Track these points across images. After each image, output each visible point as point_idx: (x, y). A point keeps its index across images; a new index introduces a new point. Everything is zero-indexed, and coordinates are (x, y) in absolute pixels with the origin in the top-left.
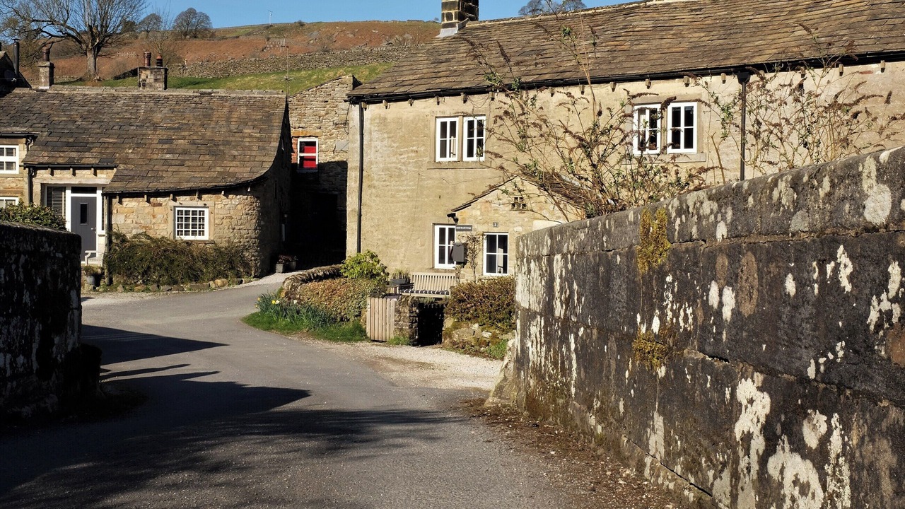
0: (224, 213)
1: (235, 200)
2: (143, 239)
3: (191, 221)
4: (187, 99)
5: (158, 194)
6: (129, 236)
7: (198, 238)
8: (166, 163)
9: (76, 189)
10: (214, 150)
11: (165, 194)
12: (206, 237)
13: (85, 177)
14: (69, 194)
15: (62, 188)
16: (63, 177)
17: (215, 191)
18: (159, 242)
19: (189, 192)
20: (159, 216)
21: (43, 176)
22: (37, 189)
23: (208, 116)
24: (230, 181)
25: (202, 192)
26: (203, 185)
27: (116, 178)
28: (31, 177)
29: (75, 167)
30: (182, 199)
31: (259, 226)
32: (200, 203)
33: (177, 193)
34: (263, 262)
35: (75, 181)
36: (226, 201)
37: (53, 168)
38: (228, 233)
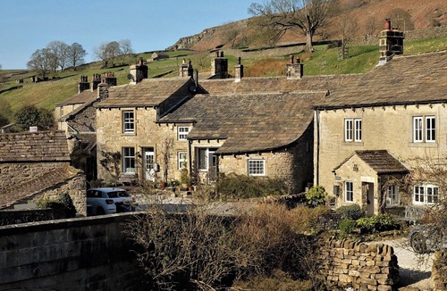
0: (273, 162)
1: (278, 155)
2: (233, 175)
3: (256, 167)
4: (276, 96)
5: (239, 153)
6: (226, 174)
7: (260, 175)
8: (251, 136)
9: (211, 149)
10: (276, 127)
11: (243, 153)
12: (264, 175)
13: (214, 144)
14: (208, 152)
15: (205, 149)
16: (204, 144)
17: (267, 151)
18: (240, 177)
19: (255, 152)
20: (240, 164)
21: (195, 144)
22: (193, 150)
23: (281, 107)
24: (277, 145)
25: (261, 152)
26: (261, 148)
27: (224, 145)
28: (190, 144)
29: (209, 139)
30: (251, 155)
31: (293, 168)
32: (261, 157)
33: (248, 153)
34: (296, 186)
35: (209, 145)
36: (274, 156)
37: (199, 139)
38: (275, 172)
